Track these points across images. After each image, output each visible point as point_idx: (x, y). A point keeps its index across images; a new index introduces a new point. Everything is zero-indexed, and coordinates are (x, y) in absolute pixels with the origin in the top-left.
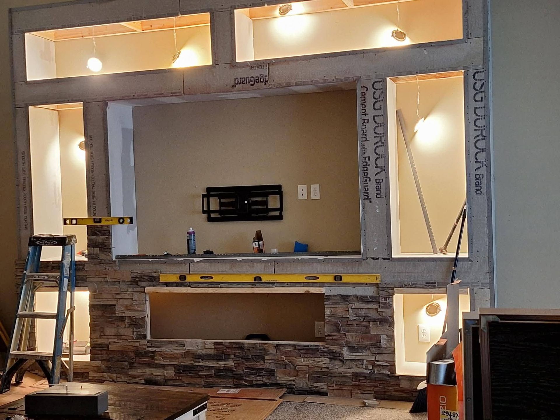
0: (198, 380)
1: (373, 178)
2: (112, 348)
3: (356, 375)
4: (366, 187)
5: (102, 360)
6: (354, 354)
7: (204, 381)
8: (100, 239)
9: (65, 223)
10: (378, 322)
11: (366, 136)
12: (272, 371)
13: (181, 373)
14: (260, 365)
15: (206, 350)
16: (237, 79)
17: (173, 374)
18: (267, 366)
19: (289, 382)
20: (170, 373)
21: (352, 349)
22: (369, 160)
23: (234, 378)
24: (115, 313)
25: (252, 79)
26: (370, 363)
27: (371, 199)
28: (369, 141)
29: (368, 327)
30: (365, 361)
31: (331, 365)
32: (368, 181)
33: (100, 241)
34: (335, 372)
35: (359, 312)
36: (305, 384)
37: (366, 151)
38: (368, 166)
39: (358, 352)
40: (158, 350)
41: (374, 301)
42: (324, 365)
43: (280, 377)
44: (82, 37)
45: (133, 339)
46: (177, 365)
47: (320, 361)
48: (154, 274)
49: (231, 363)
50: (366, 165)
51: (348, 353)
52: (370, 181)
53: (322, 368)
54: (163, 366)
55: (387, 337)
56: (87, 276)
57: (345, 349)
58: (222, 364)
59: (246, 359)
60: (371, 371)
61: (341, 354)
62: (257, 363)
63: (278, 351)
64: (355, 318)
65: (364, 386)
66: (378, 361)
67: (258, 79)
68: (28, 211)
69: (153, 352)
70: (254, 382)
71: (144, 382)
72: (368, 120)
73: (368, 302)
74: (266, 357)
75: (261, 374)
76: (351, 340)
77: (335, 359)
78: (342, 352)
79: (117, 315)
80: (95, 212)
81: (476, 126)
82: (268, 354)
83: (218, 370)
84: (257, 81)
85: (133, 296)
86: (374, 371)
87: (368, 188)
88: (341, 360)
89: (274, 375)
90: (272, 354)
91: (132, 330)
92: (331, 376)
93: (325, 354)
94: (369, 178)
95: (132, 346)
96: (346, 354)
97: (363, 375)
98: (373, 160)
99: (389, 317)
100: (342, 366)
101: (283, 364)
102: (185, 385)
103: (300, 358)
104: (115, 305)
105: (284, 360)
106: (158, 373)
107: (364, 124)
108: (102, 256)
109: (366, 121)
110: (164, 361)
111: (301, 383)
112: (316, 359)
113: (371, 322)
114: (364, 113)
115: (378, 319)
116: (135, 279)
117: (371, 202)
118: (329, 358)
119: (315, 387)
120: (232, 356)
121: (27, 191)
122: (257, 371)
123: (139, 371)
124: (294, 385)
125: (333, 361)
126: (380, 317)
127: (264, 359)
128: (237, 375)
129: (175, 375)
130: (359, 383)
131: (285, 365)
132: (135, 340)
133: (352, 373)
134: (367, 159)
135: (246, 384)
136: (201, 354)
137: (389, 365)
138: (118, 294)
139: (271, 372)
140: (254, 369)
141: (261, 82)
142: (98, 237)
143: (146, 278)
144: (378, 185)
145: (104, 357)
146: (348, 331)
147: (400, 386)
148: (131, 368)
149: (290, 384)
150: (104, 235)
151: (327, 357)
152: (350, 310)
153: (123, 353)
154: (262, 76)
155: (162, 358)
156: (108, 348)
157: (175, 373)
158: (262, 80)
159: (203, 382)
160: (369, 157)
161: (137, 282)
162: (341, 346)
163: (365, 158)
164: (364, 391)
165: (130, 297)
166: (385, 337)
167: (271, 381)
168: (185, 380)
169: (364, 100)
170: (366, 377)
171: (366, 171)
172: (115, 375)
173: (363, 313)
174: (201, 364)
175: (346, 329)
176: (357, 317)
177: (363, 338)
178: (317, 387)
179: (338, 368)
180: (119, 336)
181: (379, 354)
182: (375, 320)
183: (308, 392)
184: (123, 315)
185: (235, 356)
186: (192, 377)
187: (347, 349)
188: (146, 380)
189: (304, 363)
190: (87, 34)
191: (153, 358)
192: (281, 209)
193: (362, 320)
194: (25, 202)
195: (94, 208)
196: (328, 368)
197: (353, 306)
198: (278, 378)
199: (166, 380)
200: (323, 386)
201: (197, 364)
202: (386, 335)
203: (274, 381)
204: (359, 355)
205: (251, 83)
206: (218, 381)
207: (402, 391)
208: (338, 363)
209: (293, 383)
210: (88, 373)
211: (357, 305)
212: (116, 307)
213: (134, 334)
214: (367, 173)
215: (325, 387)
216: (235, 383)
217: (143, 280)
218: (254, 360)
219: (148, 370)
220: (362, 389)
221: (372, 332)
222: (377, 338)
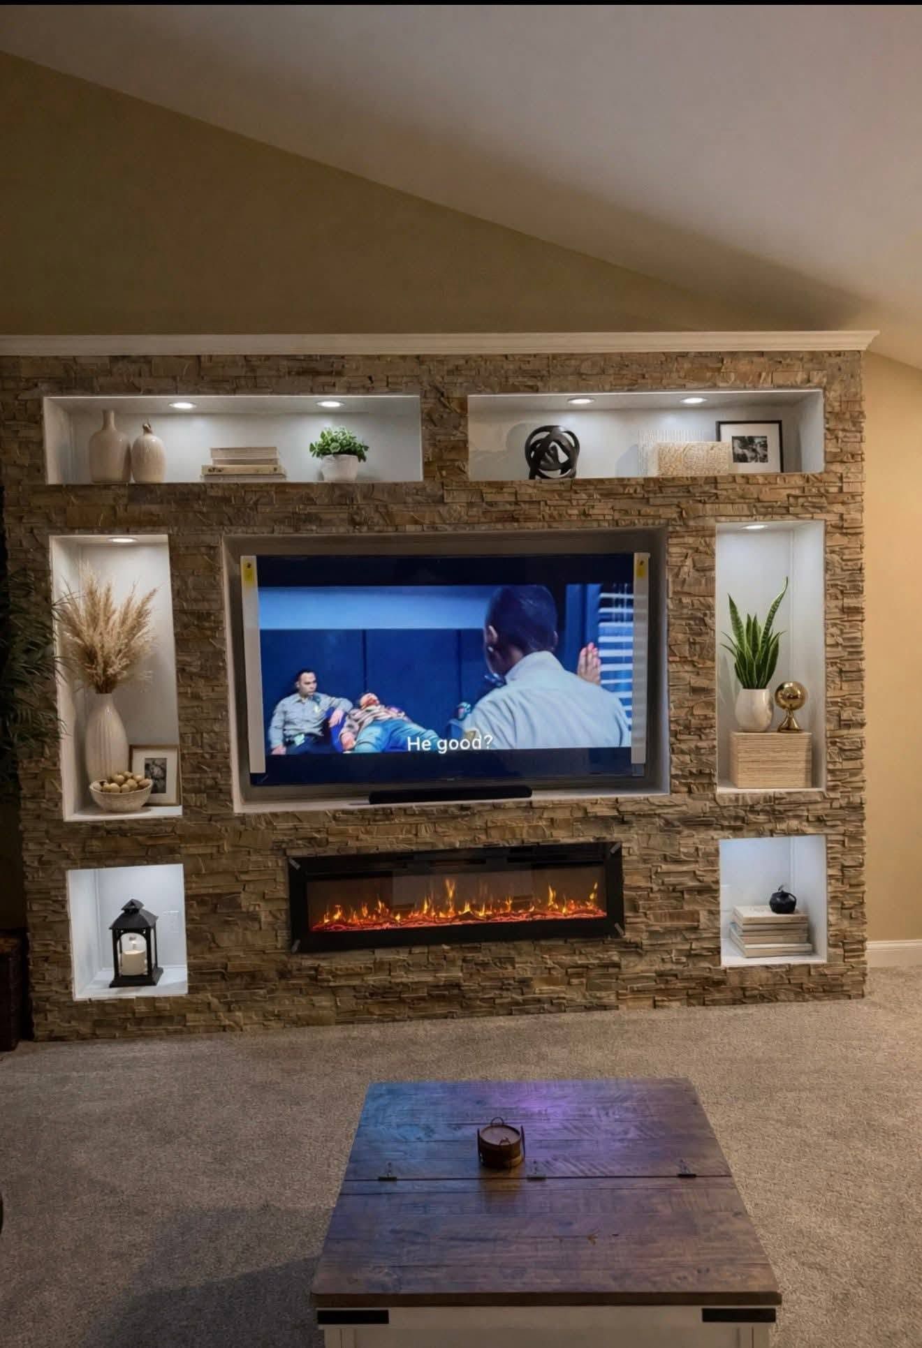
0: (399, 1009)
2: (233, 967)
3: (661, 975)
5: (213, 991)
7: (409, 1008)
8: (209, 777)
10: (697, 893)
12: (528, 980)
13: (366, 999)
14: (507, 973)
15: (414, 957)
17: (353, 1001)
18: (518, 973)
19: (555, 996)
20: (347, 1001)
21: (655, 935)
23: (464, 997)
24: (240, 907)
26: (683, 954)
29: (680, 900)
30: (674, 951)
33: (208, 781)
34: (631, 973)
35: (667, 878)
36: (580, 996)
40: (324, 963)
42: (610, 965)
43: (541, 988)
45: (277, 949)
46: (361, 986)
47: (605, 957)
48: (316, 835)
49: (457, 974)
53: (607, 968)
54: (334, 990)
55: (709, 913)
56: (180, 844)
57: (645, 936)
58: (442, 977)
59: (484, 965)
60: (684, 966)
61: (638, 945)
62: (502, 970)
63: (536, 949)
64: (660, 888)
65: (673, 989)
66: (694, 951)
69: (316, 969)
70: (498, 1001)
73: (681, 862)
74: (517, 960)
75: (510, 987)
76: (653, 922)
77: (628, 954)
78: (639, 941)
79: (243, 910)
82: (520, 955)
83: (434, 987)
85: (275, 875)
86: (688, 967)
88: (637, 954)
89: (528, 986)
90: (526, 953)
91: (274, 933)
92: (623, 980)
93: (614, 947)
95: (274, 961)
96: (646, 944)
97: (672, 973)
99: (712, 884)
100: (641, 963)
101: (544, 969)
102: (376, 1017)
103: (573, 956)
104: (240, 893)
105: (547, 961)
108: (214, 809)
110: (335, 982)
111: (574, 995)
112: (599, 956)
113: (685, 893)
115: (697, 888)
116: (281, 846)
118: (619, 952)
119: (596, 998)
122: (502, 983)
123: (286, 1003)
124: (563, 998)
125: (625, 957)
126: (698, 884)
127: (513, 964)
128: (468, 991)
129: (356, 1002)
130: (667, 986)
131: (549, 969)
132: (280, 951)
133: (656, 972)
135: (484, 1004)
136: (404, 963)
137: (711, 953)
138: (247, 872)
139: (524, 983)
140: (497, 980)
142: (205, 776)
143: (300, 842)
146: (650, 909)
147: (728, 984)
148: (272, 999)
149: (558, 998)
150: (217, 770)
151: (616, 952)
152: (653, 876)
153: (253, 975)
155: (335, 976)
156: (226, 968)
157: (357, 998)
159: (407, 1010)
161: (286, 851)
162: (640, 932)
164: (674, 996)
165: (270, 877)
166: (705, 913)
167: (525, 997)
168: (377, 1010)
170: (676, 976)
172: (238, 1014)
173: (673, 880)
174: (404, 980)
175: (647, 906)
177: (672, 917)
178: (600, 998)
179: (634, 966)
180: (246, 947)
181: (698, 939)
182: (691, 890)
183: (586, 1008)
184: (257, 909)
185: (464, 960)
186: (387, 1003)
191: (314, 977)
193: (671, 890)
196: (618, 968)
197: (659, 870)
198: (537, 991)
199: (339, 1013)
200: (609, 996)
201: (397, 980)
202: (708, 911)
203: (529, 997)
204: (665, 944)
206: (434, 1007)
207: (730, 991)
208: (633, 959)
209: (562, 995)
211: (665, 867)
212: (242, 895)
213: (277, 941)
215: (613, 997)
216: (464, 1005)
217: (296, 847)
218: (496, 966)
219: (304, 1000)
220: (669, 993)
221: (687, 908)
222: (694, 916)
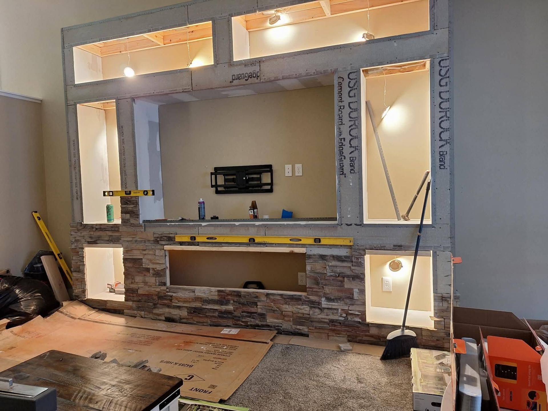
0: (205, 320)
1: (348, 156)
2: (140, 292)
3: (332, 321)
4: (342, 164)
5: (133, 301)
6: (331, 303)
7: (210, 320)
8: (130, 207)
9: (104, 195)
10: (351, 278)
11: (342, 120)
12: (264, 314)
13: (192, 313)
14: (253, 310)
15: (212, 296)
16: (234, 75)
17: (186, 314)
18: (259, 311)
19: (277, 325)
20: (184, 313)
21: (329, 299)
22: (344, 141)
23: (233, 318)
24: (142, 265)
25: (247, 75)
26: (345, 312)
27: (345, 174)
28: (344, 124)
29: (343, 282)
30: (340, 310)
31: (311, 312)
32: (343, 159)
33: (130, 209)
34: (315, 318)
35: (335, 269)
36: (290, 326)
37: (341, 133)
38: (343, 147)
39: (334, 302)
40: (174, 295)
41: (347, 260)
42: (305, 312)
43: (270, 320)
44: (121, 52)
45: (156, 286)
46: (190, 307)
47: (302, 308)
48: (171, 235)
49: (230, 307)
50: (342, 145)
51: (325, 303)
52: (345, 158)
53: (303, 314)
54: (179, 307)
55: (359, 290)
56: (121, 236)
57: (323, 299)
58: (224, 308)
59: (243, 304)
60: (345, 319)
61: (319, 303)
62: (251, 308)
63: (268, 299)
64: (332, 274)
65: (339, 330)
66: (350, 310)
67: (252, 75)
68: (78, 186)
69: (171, 296)
70: (249, 323)
71: (164, 319)
72: (344, 106)
73: (343, 261)
74: (258, 304)
75: (255, 317)
76: (328, 292)
77: (314, 307)
78: (320, 302)
79: (144, 267)
80: (126, 186)
81: (441, 108)
82: (259, 301)
83: (221, 312)
84: (251, 76)
85: (155, 252)
86: (347, 319)
87: (343, 165)
88: (319, 308)
89: (265, 318)
90: (263, 301)
91: (155, 278)
92: (311, 322)
93: (307, 303)
94: (344, 156)
95: (155, 291)
96: (324, 303)
97: (338, 321)
98: (347, 140)
99: (360, 274)
100: (321, 313)
101: (272, 310)
102: (195, 322)
103: (286, 305)
104: (142, 259)
105: (273, 306)
106: (175, 313)
107: (341, 110)
108: (132, 221)
109: (342, 107)
110: (179, 303)
111: (287, 325)
112: (299, 307)
113: (345, 278)
114: (341, 101)
115: (351, 275)
116: (157, 239)
117: (345, 177)
118: (309, 306)
119: (298, 329)
120: (232, 302)
121: (77, 171)
122: (251, 314)
123: (161, 310)
124: (281, 327)
125: (313, 309)
126: (353, 274)
127: (257, 305)
128: (236, 316)
129: (188, 314)
130: (335, 328)
131: (274, 310)
132: (157, 287)
133: (329, 319)
134: (343, 140)
135: (243, 324)
136: (207, 299)
137: (360, 314)
138: (145, 250)
139: (262, 316)
140: (248, 312)
141: (254, 77)
142: (129, 206)
143: (165, 238)
144: (352, 162)
145: (135, 299)
146: (326, 285)
147: (370, 332)
148: (155, 308)
149: (278, 326)
150: (133, 204)
151: (308, 306)
152: (327, 267)
153: (149, 296)
154: (254, 72)
155: (178, 301)
156: (137, 291)
157: (188, 313)
158: (254, 76)
159: (209, 322)
160: (344, 139)
161: (158, 241)
162: (320, 297)
163: (341, 139)
164: (339, 334)
165: (153, 253)
166: (357, 290)
167: (262, 323)
168: (196, 319)
169: (341, 89)
170: (340, 323)
171: (342, 151)
172: (143, 312)
173: (338, 270)
174: (207, 307)
175: (324, 283)
176: (333, 274)
177: (338, 291)
178: (300, 329)
179: (317, 314)
180: (145, 283)
181: (353, 305)
182: (348, 276)
183: (292, 333)
184: (148, 267)
185: (234, 301)
186: (200, 317)
187: (325, 299)
188: (166, 318)
189: (290, 310)
190: (124, 49)
191: (171, 300)
192: (271, 184)
193: (337, 276)
194: (76, 179)
195: (126, 183)
196: (309, 314)
197: (330, 264)
198: (268, 321)
199: (181, 318)
200: (304, 329)
201: (204, 307)
202: (359, 289)
203: (264, 323)
204: (334, 305)
205: (245, 78)
206: (221, 321)
207: (372, 336)
208: (317, 310)
209: (280, 325)
210: (123, 310)
211: (334, 263)
212: (143, 260)
213: (156, 282)
214: (342, 152)
215: (306, 330)
216: (234, 323)
217: (162, 240)
218: (248, 305)
219: (167, 310)
220: (337, 333)
221: (346, 286)
222: (350, 292)
